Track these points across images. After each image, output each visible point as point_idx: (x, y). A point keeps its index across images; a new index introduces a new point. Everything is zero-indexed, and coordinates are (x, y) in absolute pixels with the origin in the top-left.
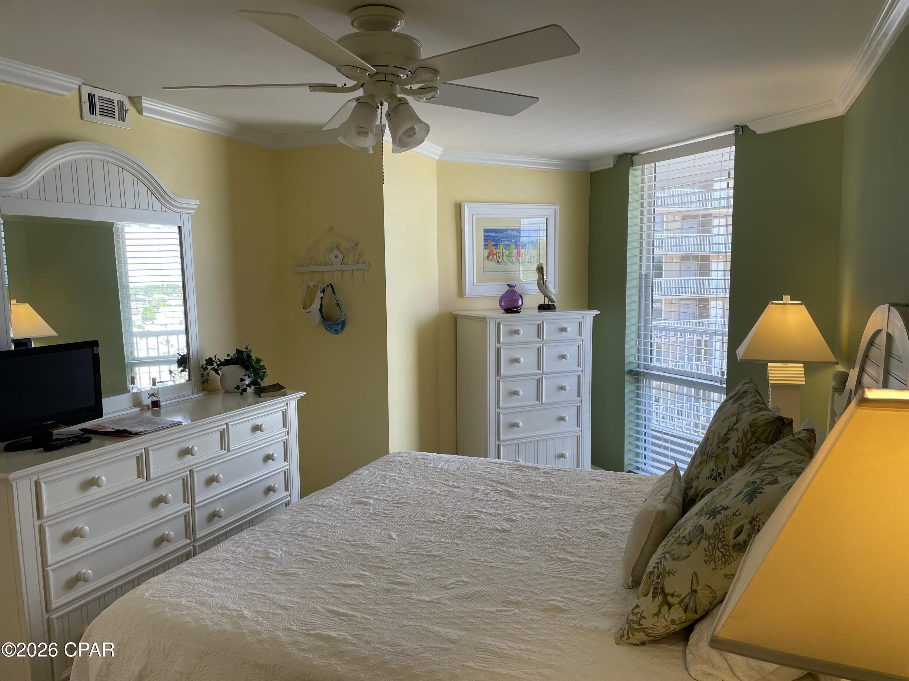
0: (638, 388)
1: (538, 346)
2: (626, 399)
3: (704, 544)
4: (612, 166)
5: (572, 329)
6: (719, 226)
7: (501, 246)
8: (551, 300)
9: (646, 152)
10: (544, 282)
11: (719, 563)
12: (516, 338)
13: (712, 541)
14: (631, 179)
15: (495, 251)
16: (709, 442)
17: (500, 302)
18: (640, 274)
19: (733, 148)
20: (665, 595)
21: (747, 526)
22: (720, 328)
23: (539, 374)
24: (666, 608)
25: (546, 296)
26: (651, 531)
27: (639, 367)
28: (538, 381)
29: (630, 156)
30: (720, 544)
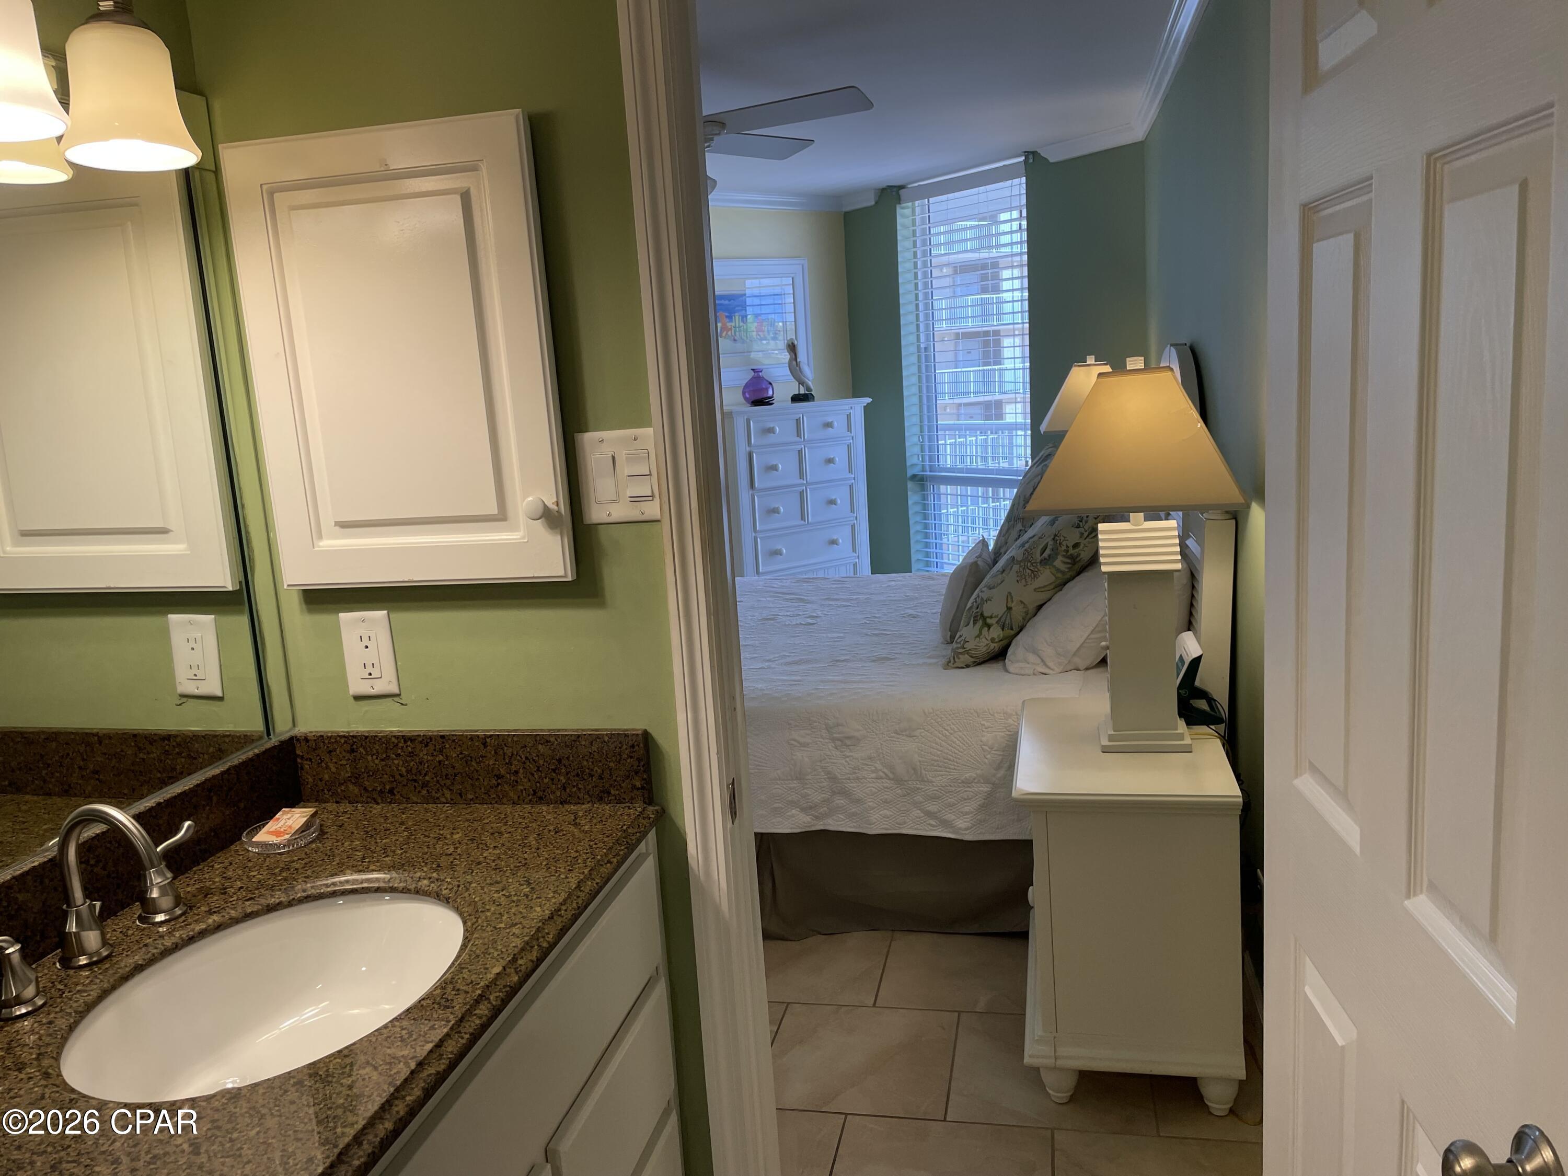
0: (924, 498)
1: (799, 447)
2: (910, 512)
3: (1016, 567)
4: (873, 203)
5: (839, 424)
6: (1013, 279)
7: (737, 317)
8: (808, 389)
9: (916, 184)
10: (798, 364)
11: (1029, 580)
12: (771, 438)
13: (1022, 564)
14: (899, 220)
15: (729, 324)
16: (1015, 508)
17: (744, 393)
18: (919, 347)
19: (1024, 179)
20: (984, 618)
21: (1051, 543)
22: (1020, 419)
23: (802, 485)
24: (986, 629)
25: (801, 383)
26: (965, 585)
27: (923, 470)
28: (801, 493)
29: (895, 190)
30: (1029, 564)
